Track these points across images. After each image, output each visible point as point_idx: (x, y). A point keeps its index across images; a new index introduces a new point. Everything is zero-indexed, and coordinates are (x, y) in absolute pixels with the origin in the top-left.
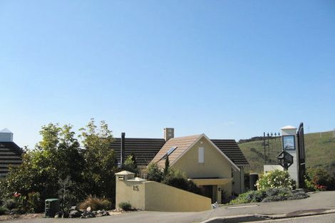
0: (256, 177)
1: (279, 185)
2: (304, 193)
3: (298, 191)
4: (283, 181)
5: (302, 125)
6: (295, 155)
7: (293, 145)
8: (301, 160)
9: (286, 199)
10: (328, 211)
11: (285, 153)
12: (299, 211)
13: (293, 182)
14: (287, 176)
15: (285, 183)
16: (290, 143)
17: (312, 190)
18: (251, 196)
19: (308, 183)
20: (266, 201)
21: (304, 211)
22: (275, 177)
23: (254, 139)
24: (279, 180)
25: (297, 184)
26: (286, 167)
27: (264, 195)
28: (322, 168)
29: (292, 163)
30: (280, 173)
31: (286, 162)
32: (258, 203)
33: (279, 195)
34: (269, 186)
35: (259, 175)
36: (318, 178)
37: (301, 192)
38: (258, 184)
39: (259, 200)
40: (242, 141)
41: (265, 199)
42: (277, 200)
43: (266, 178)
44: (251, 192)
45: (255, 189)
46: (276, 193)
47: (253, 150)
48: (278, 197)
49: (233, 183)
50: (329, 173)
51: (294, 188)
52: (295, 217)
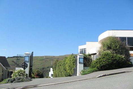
0: (12, 72)
1: (21, 76)
2: (30, 79)
3: (28, 78)
4: (23, 74)
5: (33, 52)
6: (28, 64)
7: (28, 60)
8: (31, 66)
9: (23, 81)
10: (38, 86)
11: (25, 63)
12: (27, 86)
13: (27, 75)
14: (25, 72)
15: (23, 75)
16: (27, 59)
17: (34, 78)
18: (9, 80)
19: (33, 75)
20: (15, 82)
21: (29, 86)
22: (19, 72)
23: (14, 57)
24: (21, 74)
25: (28, 76)
26: (25, 69)
27: (14, 80)
28: (38, 70)
29: (27, 67)
30: (22, 71)
31: (25, 67)
32: (11, 83)
33: (21, 80)
34: (17, 76)
35: (13, 72)
36: (37, 73)
37: (29, 79)
38: (12, 75)
39: (12, 82)
40: (8, 58)
41: (14, 81)
42: (19, 82)
43: (16, 73)
44: (9, 79)
45: (11, 77)
46: (19, 79)
47: (13, 61)
48: (20, 80)
49: (3, 75)
50: (41, 72)
51: (27, 77)
52: (25, 88)
